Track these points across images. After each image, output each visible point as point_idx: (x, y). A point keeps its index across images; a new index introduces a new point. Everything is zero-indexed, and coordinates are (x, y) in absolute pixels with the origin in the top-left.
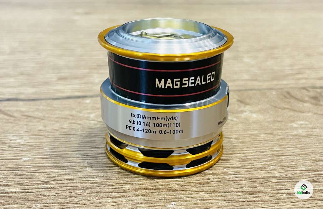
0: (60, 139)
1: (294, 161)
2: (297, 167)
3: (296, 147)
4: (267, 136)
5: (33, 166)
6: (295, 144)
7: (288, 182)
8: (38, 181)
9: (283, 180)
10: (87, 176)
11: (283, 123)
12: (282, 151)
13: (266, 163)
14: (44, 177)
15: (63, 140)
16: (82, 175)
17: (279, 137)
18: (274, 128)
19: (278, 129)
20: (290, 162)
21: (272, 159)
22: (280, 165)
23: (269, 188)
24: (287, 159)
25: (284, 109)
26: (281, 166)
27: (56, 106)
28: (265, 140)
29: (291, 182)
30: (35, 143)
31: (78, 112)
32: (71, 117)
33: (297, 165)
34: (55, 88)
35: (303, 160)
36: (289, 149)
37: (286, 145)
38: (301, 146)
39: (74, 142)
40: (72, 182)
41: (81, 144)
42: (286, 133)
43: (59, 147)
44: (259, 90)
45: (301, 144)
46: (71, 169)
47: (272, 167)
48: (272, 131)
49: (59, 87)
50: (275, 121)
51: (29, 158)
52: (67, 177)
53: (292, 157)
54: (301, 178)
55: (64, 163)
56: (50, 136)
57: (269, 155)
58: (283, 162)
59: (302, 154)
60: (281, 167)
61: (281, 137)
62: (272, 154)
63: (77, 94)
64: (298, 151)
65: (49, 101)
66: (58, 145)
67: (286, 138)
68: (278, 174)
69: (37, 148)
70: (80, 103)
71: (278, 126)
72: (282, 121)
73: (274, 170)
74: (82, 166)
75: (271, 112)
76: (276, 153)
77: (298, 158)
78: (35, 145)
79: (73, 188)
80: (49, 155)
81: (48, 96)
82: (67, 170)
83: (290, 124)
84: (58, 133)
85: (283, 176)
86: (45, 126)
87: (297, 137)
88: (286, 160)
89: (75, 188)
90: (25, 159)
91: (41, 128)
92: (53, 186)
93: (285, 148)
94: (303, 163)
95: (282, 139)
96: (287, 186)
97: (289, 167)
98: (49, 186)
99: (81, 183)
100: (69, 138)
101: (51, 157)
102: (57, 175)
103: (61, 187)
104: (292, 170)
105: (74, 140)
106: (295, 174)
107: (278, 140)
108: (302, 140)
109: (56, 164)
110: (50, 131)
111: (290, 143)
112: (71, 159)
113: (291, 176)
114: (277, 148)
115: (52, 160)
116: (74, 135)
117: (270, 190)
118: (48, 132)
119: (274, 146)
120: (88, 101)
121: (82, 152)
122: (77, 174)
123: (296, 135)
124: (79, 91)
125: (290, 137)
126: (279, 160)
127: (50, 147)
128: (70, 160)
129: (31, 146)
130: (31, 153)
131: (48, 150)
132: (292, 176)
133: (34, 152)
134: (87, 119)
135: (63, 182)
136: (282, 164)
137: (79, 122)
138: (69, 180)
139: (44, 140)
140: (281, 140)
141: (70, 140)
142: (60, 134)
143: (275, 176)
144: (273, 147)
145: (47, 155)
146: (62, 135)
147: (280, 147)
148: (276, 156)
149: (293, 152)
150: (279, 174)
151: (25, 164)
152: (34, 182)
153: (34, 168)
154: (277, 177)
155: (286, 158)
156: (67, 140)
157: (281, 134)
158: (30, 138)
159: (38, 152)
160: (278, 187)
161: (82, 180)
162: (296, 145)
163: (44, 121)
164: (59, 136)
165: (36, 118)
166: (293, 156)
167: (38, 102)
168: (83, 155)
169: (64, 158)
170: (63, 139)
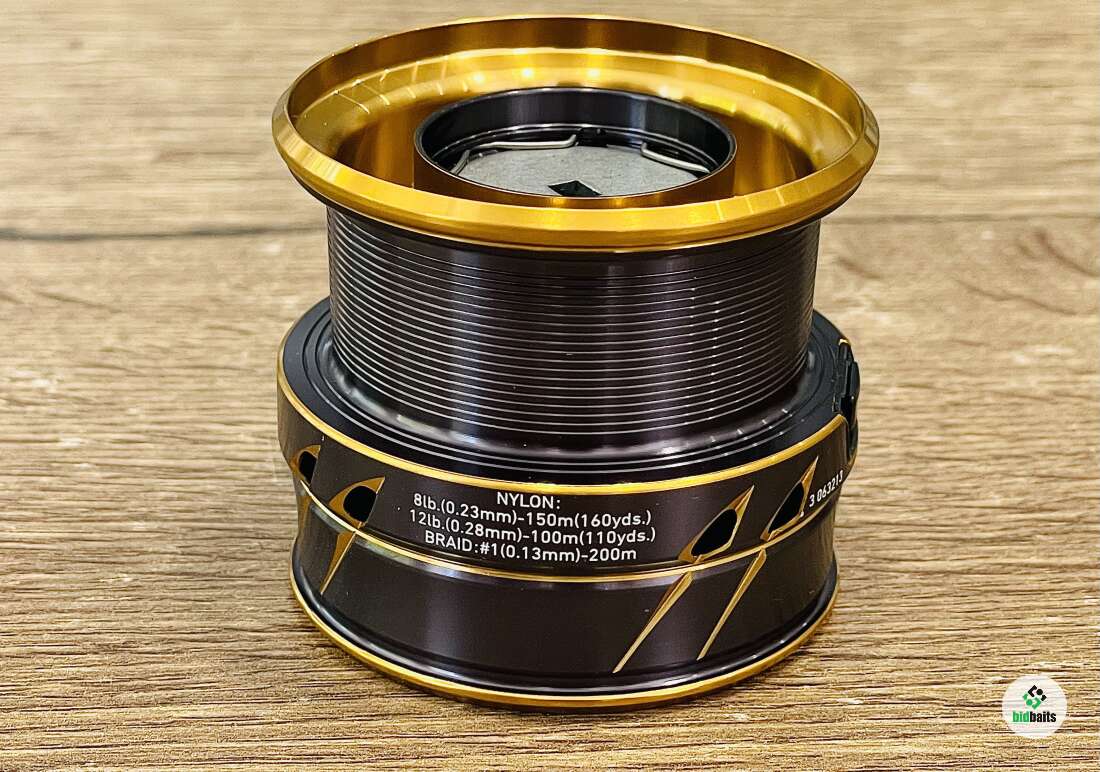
0: (180, 383)
1: (972, 476)
2: (975, 497)
3: (998, 435)
4: (905, 394)
5: (97, 465)
6: (997, 421)
7: (929, 539)
8: (116, 509)
9: (914, 535)
10: (274, 502)
11: (982, 350)
12: (946, 443)
13: (876, 481)
14: (137, 499)
15: (190, 384)
16: (257, 497)
17: (949, 398)
18: (944, 365)
19: (958, 372)
20: (960, 480)
21: (900, 470)
22: (922, 486)
23: (863, 556)
24: (949, 470)
25: (1006, 297)
26: (925, 491)
27: (156, 264)
28: (896, 408)
29: (939, 539)
30: (94, 394)
31: (237, 287)
32: (213, 308)
33: (978, 490)
34: (149, 192)
35: (1006, 474)
36: (969, 438)
37: (963, 425)
38: (1016, 429)
39: (228, 393)
40: (225, 516)
41: (254, 401)
42: (982, 384)
43: (176, 409)
44: (933, 220)
45: (1018, 424)
46: (220, 478)
47: (892, 495)
48: (931, 376)
49: (162, 191)
50: (952, 343)
51: (80, 440)
52: (208, 502)
53: (972, 464)
54: (978, 529)
55: (197, 458)
56: (143, 371)
57: (893, 458)
58: (936, 479)
59: (1010, 456)
60: (922, 496)
61: (957, 398)
62: (908, 454)
63: (233, 219)
64: (998, 446)
65: (130, 245)
66: (172, 402)
67: (972, 402)
68: (904, 515)
69: (103, 407)
70: (244, 254)
71: (958, 361)
72: (978, 345)
73: (897, 501)
74: (256, 471)
75: (952, 310)
76: (918, 450)
77: (989, 469)
78: (98, 397)
79: (228, 533)
80: (147, 431)
81: (125, 226)
82: (207, 481)
83: (1004, 356)
84: (171, 362)
85: (919, 523)
86: (124, 336)
87: (1016, 400)
88: (948, 473)
89: (237, 534)
90: (69, 442)
91: (110, 341)
92: (166, 525)
93: (957, 435)
94: (1001, 485)
95: (957, 404)
96: (921, 551)
97: (948, 496)
98: (154, 525)
99: (256, 521)
100: (208, 379)
101: (155, 438)
102: (176, 495)
103: (193, 529)
104: (957, 503)
105: (228, 385)
106: (963, 516)
107: (943, 408)
108: (1029, 410)
109: (171, 463)
110: (142, 351)
111: (981, 421)
112: (219, 447)
113: (944, 522)
114: (929, 435)
115: (157, 450)
116: (225, 368)
117: (863, 560)
118: (136, 356)
119: (921, 428)
120: (273, 247)
121: (255, 428)
122: (241, 492)
123: (1011, 394)
124: (240, 209)
125: (989, 400)
126: (924, 472)
127: (148, 406)
128: (214, 451)
129: (84, 401)
130: (86, 424)
131: (142, 417)
132: (950, 522)
133: (96, 420)
134: (270, 316)
135: (199, 515)
136: (929, 485)
137: (243, 326)
138: (217, 509)
139: (126, 385)
140: (953, 409)
141: (214, 386)
142: (177, 363)
143: (893, 521)
144: (917, 432)
145: (138, 432)
146: (187, 367)
147: (942, 432)
148: (916, 461)
149: (980, 450)
150: (910, 514)
151: (70, 457)
152: (106, 514)
153: (102, 470)
154: (897, 524)
155: (948, 467)
156: (204, 386)
157: (959, 388)
158: (77, 375)
159: (108, 420)
160: (892, 554)
161: (259, 511)
162: (1000, 425)
163: (117, 318)
164: (176, 371)
165: (89, 306)
166: (975, 461)
167: (91, 248)
168: (259, 437)
169: (195, 442)
170: (192, 380)
